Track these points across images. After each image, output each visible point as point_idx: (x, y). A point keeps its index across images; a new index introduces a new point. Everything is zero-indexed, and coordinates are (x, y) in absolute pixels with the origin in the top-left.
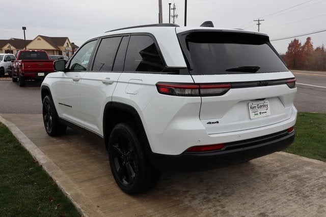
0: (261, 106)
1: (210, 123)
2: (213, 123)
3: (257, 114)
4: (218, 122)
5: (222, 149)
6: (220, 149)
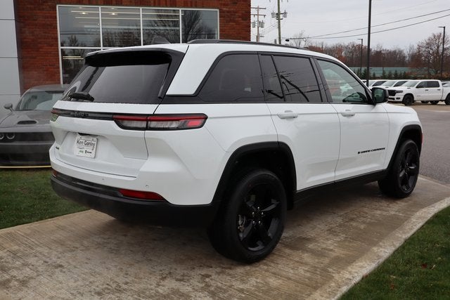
0: (88, 143)
3: (82, 152)
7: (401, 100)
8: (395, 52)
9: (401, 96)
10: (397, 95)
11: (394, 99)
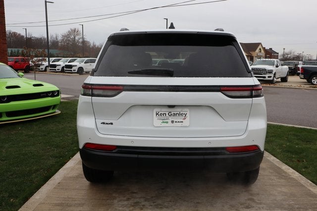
0: (175, 115)
1: (104, 123)
2: (107, 124)
3: (167, 122)
4: (112, 124)
5: (114, 151)
6: (113, 150)
7: (76, 71)
8: (41, 39)
9: (76, 69)
10: (73, 68)
11: (71, 71)
